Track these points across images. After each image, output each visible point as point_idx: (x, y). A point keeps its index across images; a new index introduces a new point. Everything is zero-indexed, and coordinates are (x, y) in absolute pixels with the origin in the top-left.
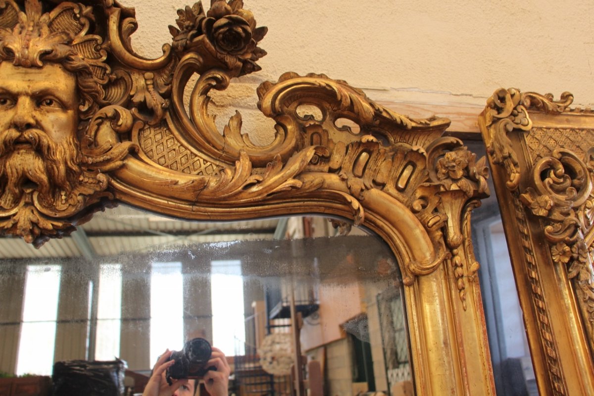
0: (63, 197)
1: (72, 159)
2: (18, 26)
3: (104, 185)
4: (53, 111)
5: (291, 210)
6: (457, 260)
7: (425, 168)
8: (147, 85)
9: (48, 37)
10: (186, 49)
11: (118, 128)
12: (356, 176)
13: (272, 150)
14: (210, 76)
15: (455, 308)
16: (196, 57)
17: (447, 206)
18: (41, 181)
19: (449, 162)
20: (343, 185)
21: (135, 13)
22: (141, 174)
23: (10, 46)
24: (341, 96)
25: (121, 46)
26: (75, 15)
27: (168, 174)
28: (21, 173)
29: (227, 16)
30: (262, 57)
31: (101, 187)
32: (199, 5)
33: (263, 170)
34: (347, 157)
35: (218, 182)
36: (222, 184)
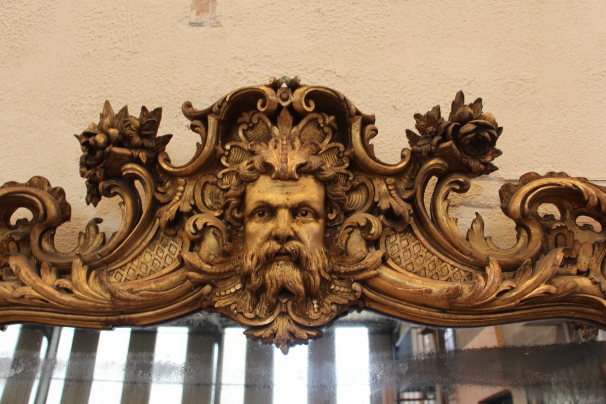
0: (315, 306)
1: (324, 268)
2: (272, 140)
3: (358, 295)
4: (309, 222)
5: (540, 315)
8: (390, 190)
9: (300, 149)
10: (431, 155)
11: (370, 237)
13: (518, 253)
14: (452, 180)
16: (440, 162)
18: (298, 292)
20: (595, 289)
21: (375, 120)
22: (393, 282)
23: (268, 161)
24: (589, 196)
25: (365, 153)
26: (319, 125)
27: (420, 282)
28: (280, 283)
29: (474, 121)
30: (497, 156)
31: (355, 296)
32: (437, 109)
33: (511, 274)
34: (594, 258)
35: (471, 289)
36: (476, 292)
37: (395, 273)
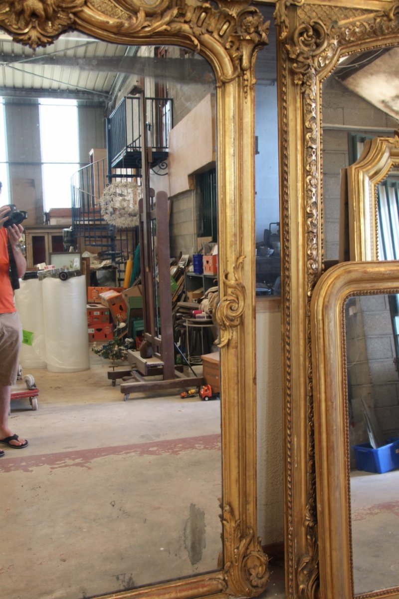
0: (50, 25)
1: (55, 4)
3: (72, 20)
6: (246, 77)
7: (235, 25)
12: (198, 26)
13: (156, 7)
15: (241, 101)
17: (244, 48)
18: (41, 15)
19: (248, 23)
20: (191, 31)
22: (90, 16)
27: (104, 17)
31: (71, 21)
33: (151, 18)
34: (194, 15)
35: (129, 24)
36: (131, 25)
37: (92, 11)
